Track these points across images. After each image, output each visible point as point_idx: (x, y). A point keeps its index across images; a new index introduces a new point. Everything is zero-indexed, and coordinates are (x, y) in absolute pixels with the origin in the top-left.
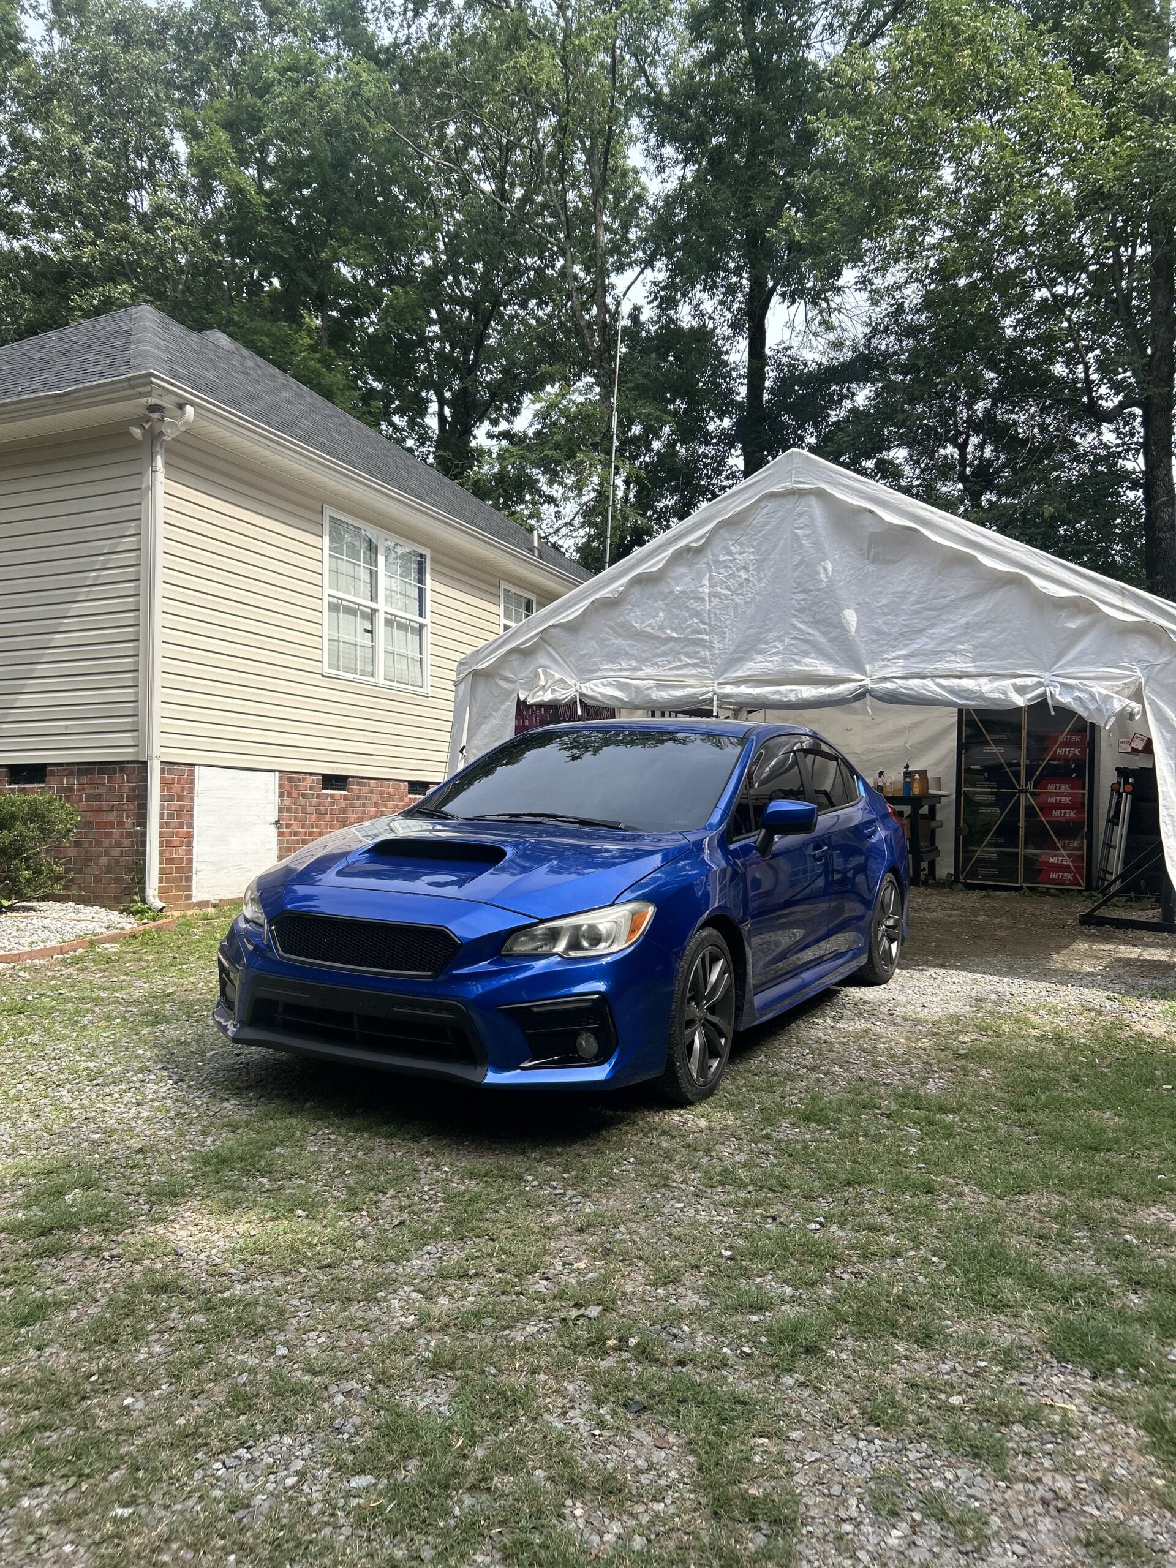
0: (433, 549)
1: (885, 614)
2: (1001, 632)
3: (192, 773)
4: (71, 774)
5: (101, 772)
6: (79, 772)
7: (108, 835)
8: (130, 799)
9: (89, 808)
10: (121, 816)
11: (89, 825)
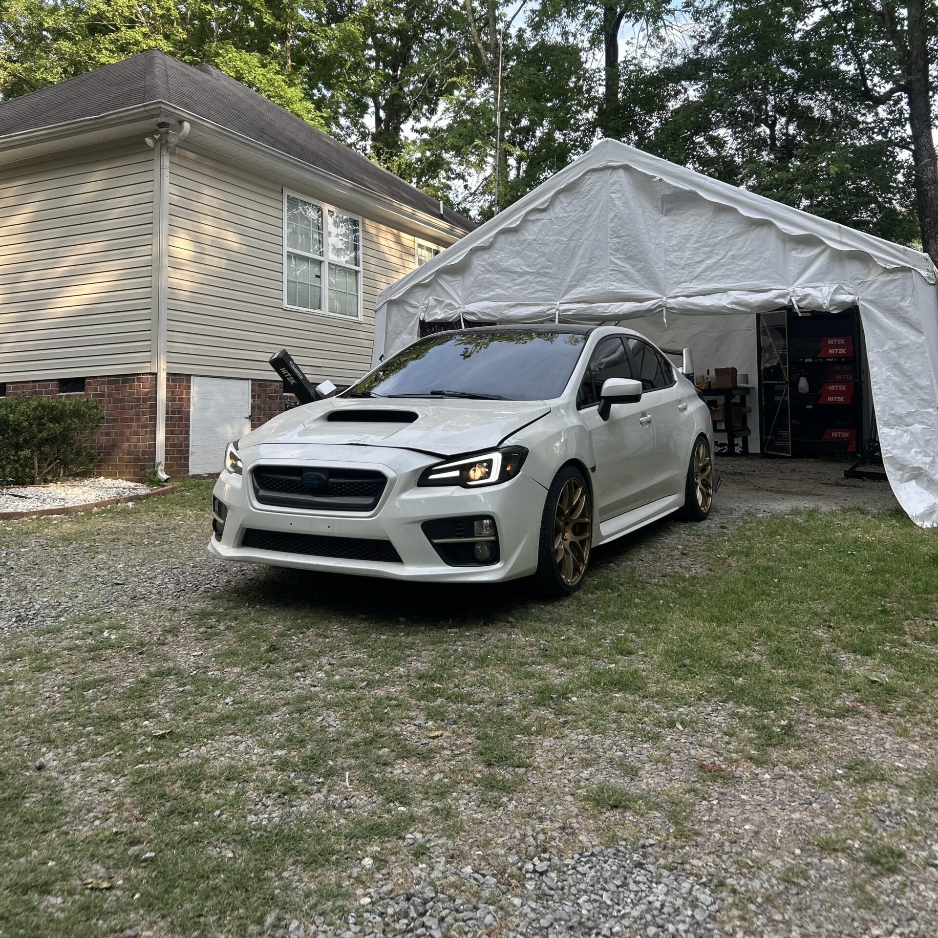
0: (364, 216)
1: (676, 251)
2: (757, 260)
3: (189, 381)
4: (103, 383)
5: (124, 381)
6: (109, 382)
7: (129, 427)
8: (145, 400)
9: (115, 408)
10: (138, 413)
11: (115, 420)
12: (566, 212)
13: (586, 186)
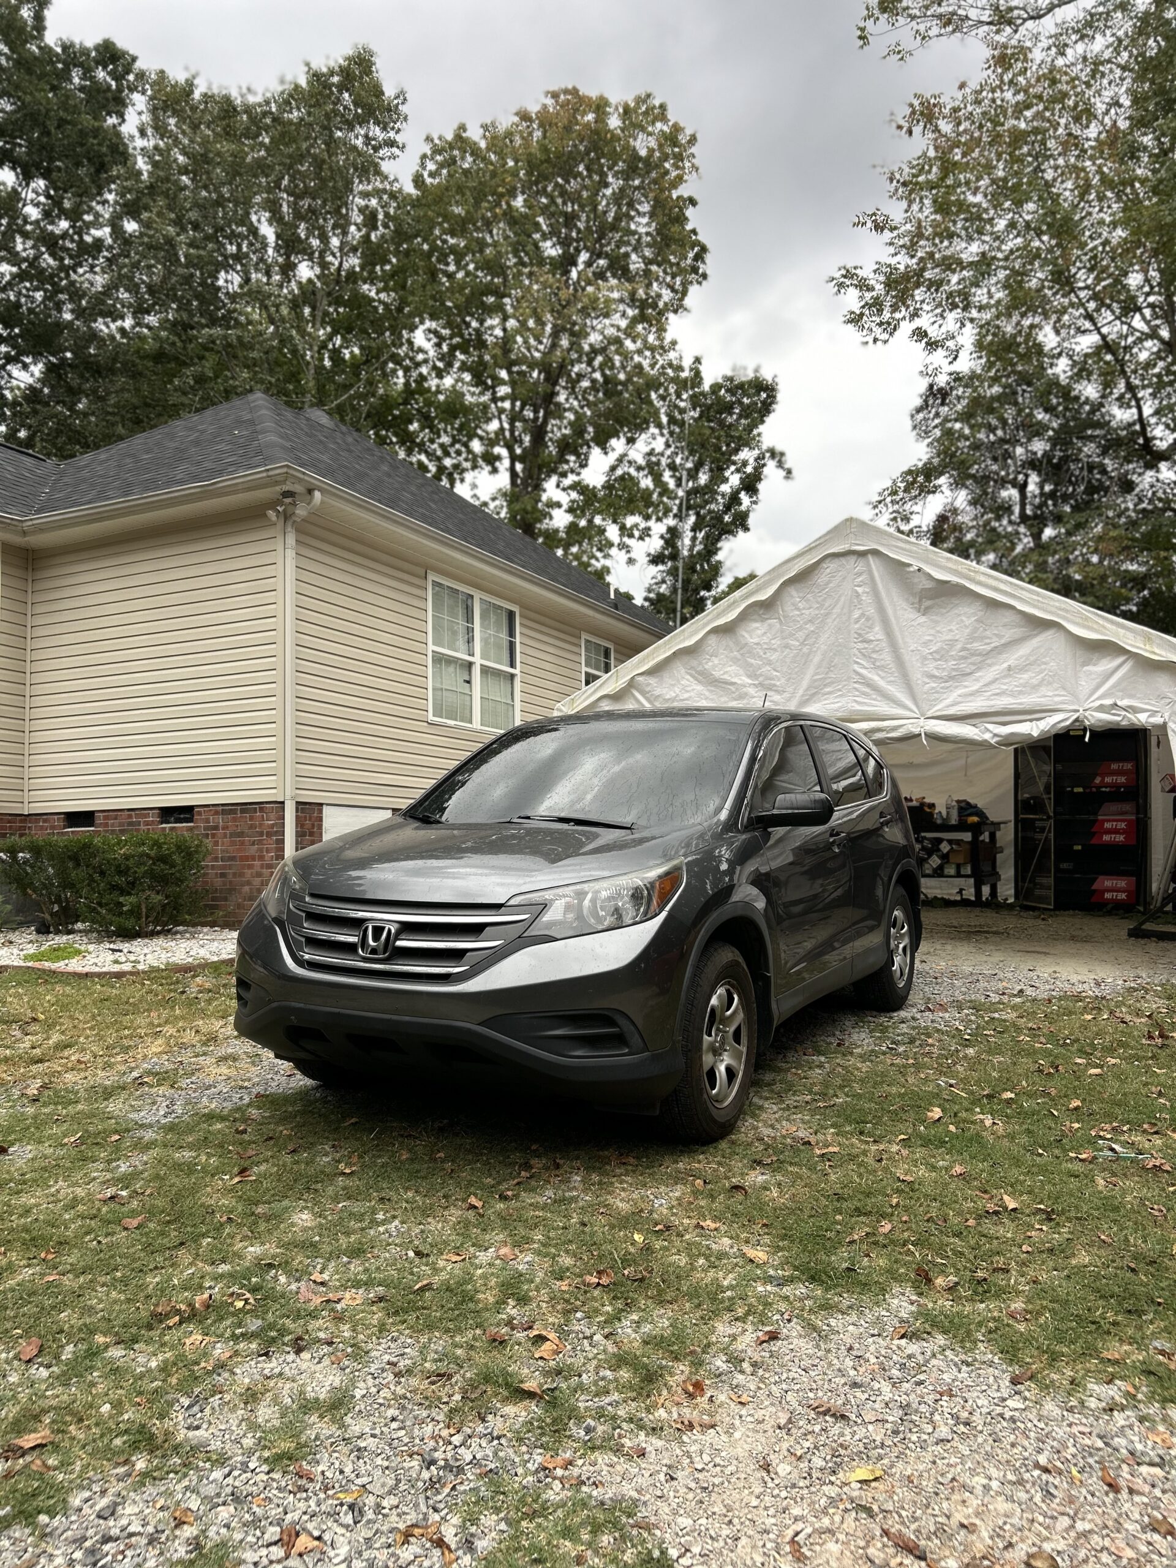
0: (522, 606)
1: (936, 660)
2: (1041, 672)
3: (321, 811)
4: (217, 813)
5: (243, 811)
6: (224, 812)
7: (250, 867)
8: (269, 835)
9: (233, 843)
10: (261, 850)
11: (233, 858)
12: (798, 609)
13: (823, 577)
